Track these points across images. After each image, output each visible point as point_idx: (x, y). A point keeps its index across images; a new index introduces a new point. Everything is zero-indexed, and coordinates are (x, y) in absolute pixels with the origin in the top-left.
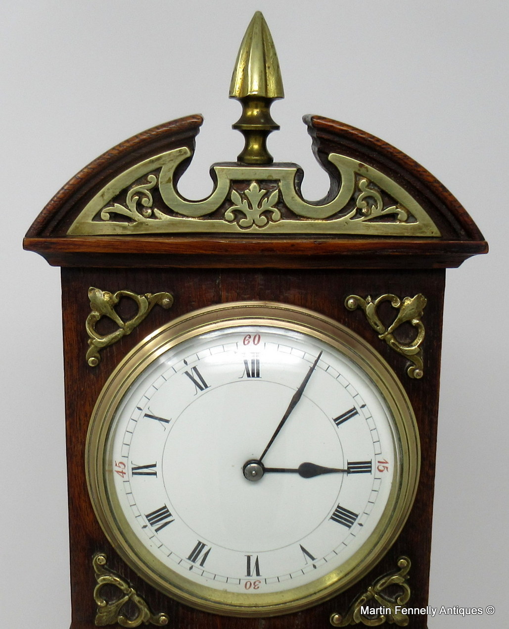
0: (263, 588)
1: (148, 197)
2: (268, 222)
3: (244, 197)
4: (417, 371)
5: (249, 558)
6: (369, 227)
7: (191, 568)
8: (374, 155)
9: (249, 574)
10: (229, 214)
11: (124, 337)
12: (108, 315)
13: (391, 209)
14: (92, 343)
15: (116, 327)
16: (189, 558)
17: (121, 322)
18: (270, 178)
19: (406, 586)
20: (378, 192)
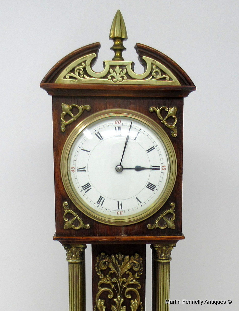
0: (124, 214)
1: (82, 71)
2: (123, 80)
3: (114, 71)
4: (175, 134)
5: (118, 202)
6: (157, 82)
7: (98, 206)
8: (158, 57)
9: (118, 208)
10: (109, 77)
11: (74, 121)
12: (68, 113)
13: (164, 76)
14: (63, 123)
15: (71, 117)
16: (97, 203)
17: (73, 115)
18: (123, 65)
19: (174, 213)
20: (159, 70)
